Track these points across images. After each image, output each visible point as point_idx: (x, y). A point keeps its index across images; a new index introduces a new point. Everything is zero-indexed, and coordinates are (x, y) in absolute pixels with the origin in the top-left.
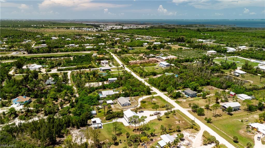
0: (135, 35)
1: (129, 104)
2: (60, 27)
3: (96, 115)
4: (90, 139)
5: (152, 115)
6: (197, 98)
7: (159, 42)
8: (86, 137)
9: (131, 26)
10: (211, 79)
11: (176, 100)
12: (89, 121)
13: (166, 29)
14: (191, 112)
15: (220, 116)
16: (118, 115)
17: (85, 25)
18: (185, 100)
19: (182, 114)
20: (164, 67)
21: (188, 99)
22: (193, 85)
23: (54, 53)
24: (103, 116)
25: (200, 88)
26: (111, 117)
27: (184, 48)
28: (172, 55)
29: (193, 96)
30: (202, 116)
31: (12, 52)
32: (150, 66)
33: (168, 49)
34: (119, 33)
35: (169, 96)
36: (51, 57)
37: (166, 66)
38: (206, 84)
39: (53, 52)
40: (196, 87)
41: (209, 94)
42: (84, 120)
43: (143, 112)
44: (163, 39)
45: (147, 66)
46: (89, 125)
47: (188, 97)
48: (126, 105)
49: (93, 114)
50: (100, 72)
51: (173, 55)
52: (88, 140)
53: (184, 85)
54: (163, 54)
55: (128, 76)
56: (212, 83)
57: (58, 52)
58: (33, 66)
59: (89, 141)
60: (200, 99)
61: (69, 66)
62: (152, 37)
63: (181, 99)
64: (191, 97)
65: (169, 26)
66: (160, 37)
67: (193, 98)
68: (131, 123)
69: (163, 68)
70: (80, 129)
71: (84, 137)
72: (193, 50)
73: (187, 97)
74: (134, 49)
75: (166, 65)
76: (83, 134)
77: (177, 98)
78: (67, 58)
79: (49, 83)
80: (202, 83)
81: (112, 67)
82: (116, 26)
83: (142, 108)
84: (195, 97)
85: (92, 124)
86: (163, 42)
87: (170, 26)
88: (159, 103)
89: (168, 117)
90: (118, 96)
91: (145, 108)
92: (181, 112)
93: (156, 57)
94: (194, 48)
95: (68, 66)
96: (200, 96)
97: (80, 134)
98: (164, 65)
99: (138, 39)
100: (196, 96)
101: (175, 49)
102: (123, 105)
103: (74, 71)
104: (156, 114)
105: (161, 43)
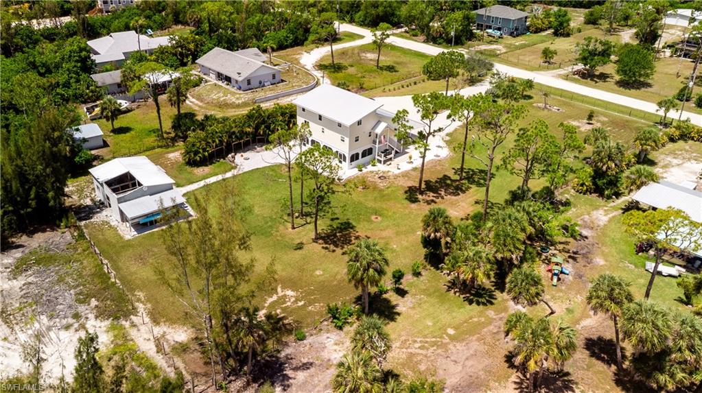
1: (274, 77)
3: (105, 150)
4: (134, 311)
6: (533, 36)
8: (94, 302)
11: (467, 49)
12: (71, 187)
14: (577, 79)
16: (257, 128)
18: (500, 47)
21: (508, 43)
24: (154, 148)
35: (420, 39)
42: (39, 181)
46: (86, 212)
47: (501, 37)
48: (262, 85)
49: (85, 140)
52: (127, 324)
59: (133, 333)
63: (480, 45)
68: (361, 160)
70: (17, 254)
71: (82, 309)
73: (499, 35)
76: (61, 280)
84: (524, 34)
85: (101, 206)
88: (409, 66)
97: (34, 290)
102: (245, 86)
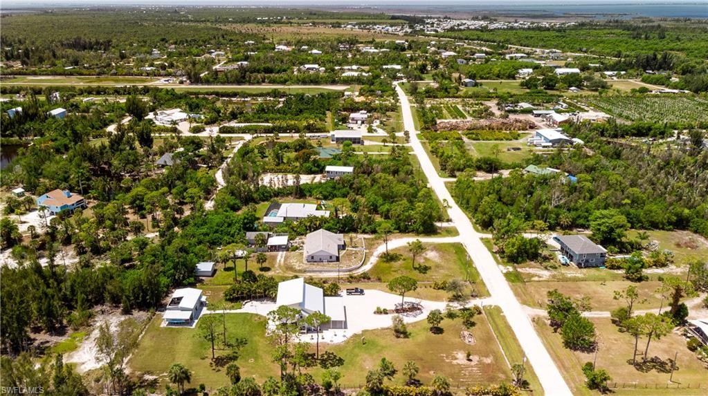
0: (509, 46)
1: (331, 258)
2: (318, 23)
5: (385, 312)
6: (603, 271)
7: (577, 67)
9: (516, 22)
10: (698, 208)
11: (515, 268)
13: (628, 30)
14: (546, 325)
15: (668, 367)
17: (388, 19)
18: (546, 274)
19: (501, 326)
20: (544, 147)
21: (563, 270)
22: (603, 220)
23: (253, 84)
25: (632, 235)
26: (242, 293)
27: (655, 89)
28: (597, 108)
29: (587, 261)
30: (578, 353)
31: (159, 78)
32: (496, 140)
33: (596, 90)
34: (466, 39)
35: (496, 248)
36: (235, 95)
37: (551, 144)
38: (670, 223)
39: (250, 83)
40: (612, 230)
41: (663, 265)
43: (362, 292)
44: (600, 58)
45: (487, 139)
47: (566, 265)
48: (321, 261)
50: (329, 144)
51: (602, 109)
53: (573, 214)
54: (565, 105)
55: (393, 166)
56: (700, 220)
57: (263, 81)
58: (168, 115)
60: (615, 278)
61: (259, 122)
62: (563, 53)
63: (534, 267)
64: (579, 265)
65: (643, 22)
66: (591, 52)
67: (585, 271)
69: (541, 148)
70: (131, 314)
72: (693, 96)
73: (563, 262)
74: (481, 85)
75: (550, 141)
77: (520, 259)
78: (272, 99)
79: (165, 162)
80: (652, 217)
81: (375, 134)
82: (469, 23)
83: (369, 279)
84: (597, 266)
86: (588, 68)
87: (650, 21)
88: (442, 271)
89: (438, 331)
90: (315, 225)
91: (379, 280)
92: (504, 317)
93: (535, 112)
94: (697, 91)
95: (257, 122)
96: (619, 268)
98: (545, 138)
99: (512, 58)
100: (603, 263)
101: (618, 91)
102: (311, 259)
103: (262, 135)
104: (402, 309)
105: (582, 70)
